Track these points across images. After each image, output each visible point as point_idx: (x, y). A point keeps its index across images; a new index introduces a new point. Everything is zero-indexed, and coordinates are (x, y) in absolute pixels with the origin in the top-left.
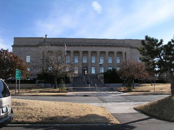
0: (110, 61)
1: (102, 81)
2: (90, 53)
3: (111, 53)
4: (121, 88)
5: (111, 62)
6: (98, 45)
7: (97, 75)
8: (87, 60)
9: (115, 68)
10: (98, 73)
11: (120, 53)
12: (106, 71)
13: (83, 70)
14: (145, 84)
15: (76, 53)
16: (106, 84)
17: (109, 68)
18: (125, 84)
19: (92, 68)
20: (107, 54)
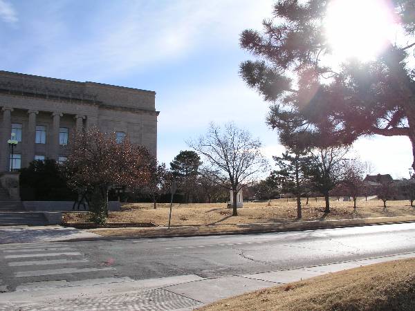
0: (41, 138)
1: (15, 192)
3: (45, 116)
4: (72, 215)
5: (43, 142)
6: (7, 91)
7: (1, 175)
9: (53, 158)
10: (1, 170)
11: (69, 118)
12: (28, 166)
14: (135, 204)
16: (25, 203)
17: (37, 158)
18: (80, 202)
20: (33, 117)
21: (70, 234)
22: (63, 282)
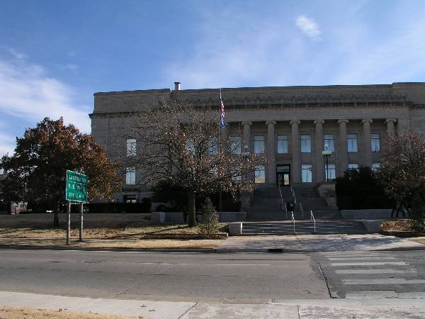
0: (353, 147)
1: (332, 201)
2: (295, 127)
3: (355, 124)
5: (355, 150)
6: (317, 104)
7: (319, 185)
8: (290, 147)
9: (368, 165)
10: (319, 181)
11: (379, 124)
12: (342, 175)
13: (278, 173)
15: (259, 126)
16: (344, 212)
17: (351, 166)
18: (399, 210)
19: (304, 167)
20: (343, 126)
21: (390, 243)
22: (392, 293)
